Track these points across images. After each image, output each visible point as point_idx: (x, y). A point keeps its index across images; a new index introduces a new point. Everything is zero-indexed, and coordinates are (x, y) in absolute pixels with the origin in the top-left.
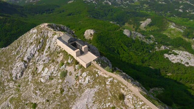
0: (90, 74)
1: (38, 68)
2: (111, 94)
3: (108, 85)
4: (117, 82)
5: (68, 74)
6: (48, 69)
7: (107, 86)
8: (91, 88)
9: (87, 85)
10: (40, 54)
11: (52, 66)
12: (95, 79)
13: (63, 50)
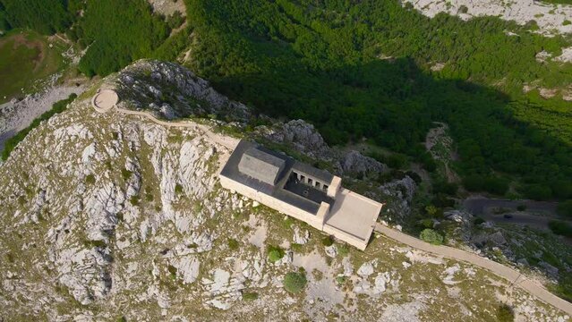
0: (383, 264)
1: (176, 266)
2: (472, 311)
3: (451, 286)
4: (474, 273)
5: (310, 277)
6: (227, 273)
7: (449, 290)
8: (400, 302)
9: (385, 296)
10: (147, 211)
11: (238, 261)
12: (405, 275)
13: (255, 204)
